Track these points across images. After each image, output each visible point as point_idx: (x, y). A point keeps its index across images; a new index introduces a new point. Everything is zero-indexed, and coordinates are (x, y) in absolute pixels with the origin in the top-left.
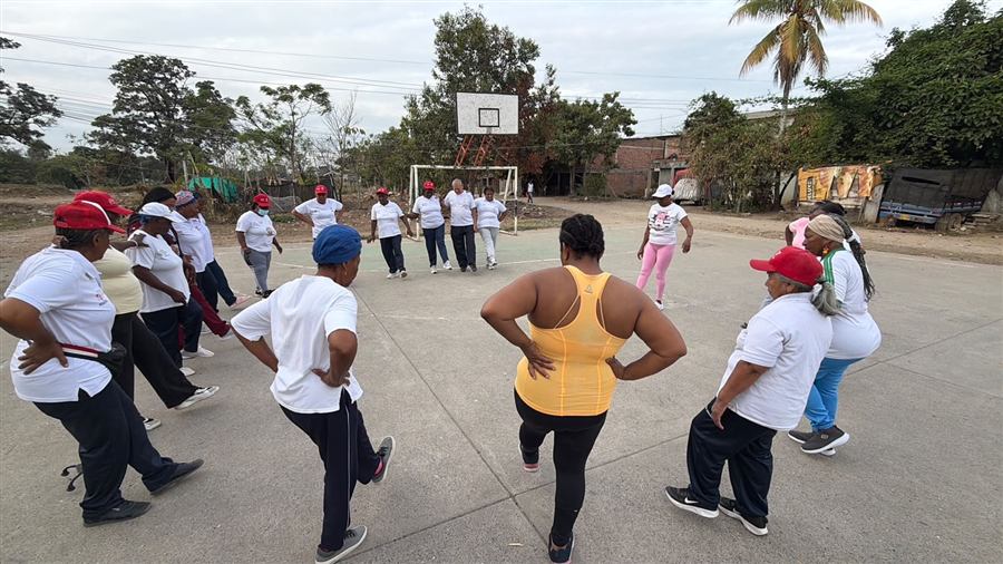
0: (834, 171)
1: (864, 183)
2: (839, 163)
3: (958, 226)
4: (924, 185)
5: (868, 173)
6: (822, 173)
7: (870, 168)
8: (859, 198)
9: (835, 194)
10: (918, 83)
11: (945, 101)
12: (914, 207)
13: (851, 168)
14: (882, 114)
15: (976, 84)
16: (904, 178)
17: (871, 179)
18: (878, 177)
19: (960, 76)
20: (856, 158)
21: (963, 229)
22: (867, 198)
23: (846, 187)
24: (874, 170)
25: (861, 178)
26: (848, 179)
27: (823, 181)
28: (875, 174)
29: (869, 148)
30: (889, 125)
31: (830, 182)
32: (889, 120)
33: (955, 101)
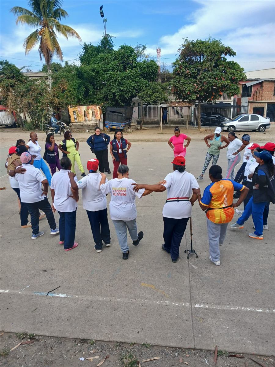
0: (84, 108)
1: (97, 114)
2: (84, 104)
3: (128, 129)
4: (117, 114)
5: (97, 109)
6: (79, 109)
7: (97, 107)
8: (96, 120)
9: (86, 119)
10: (104, 71)
11: (116, 80)
12: (116, 123)
13: (90, 107)
14: (96, 83)
15: (123, 75)
16: (111, 111)
17: (99, 112)
18: (101, 111)
19: (117, 71)
20: (90, 102)
21: (130, 130)
22: (99, 120)
23: (90, 116)
24: (99, 108)
25: (95, 111)
26: (90, 112)
27: (80, 112)
28: (100, 110)
29: (94, 98)
30: (98, 88)
31: (83, 113)
32: (98, 86)
33: (119, 81)
